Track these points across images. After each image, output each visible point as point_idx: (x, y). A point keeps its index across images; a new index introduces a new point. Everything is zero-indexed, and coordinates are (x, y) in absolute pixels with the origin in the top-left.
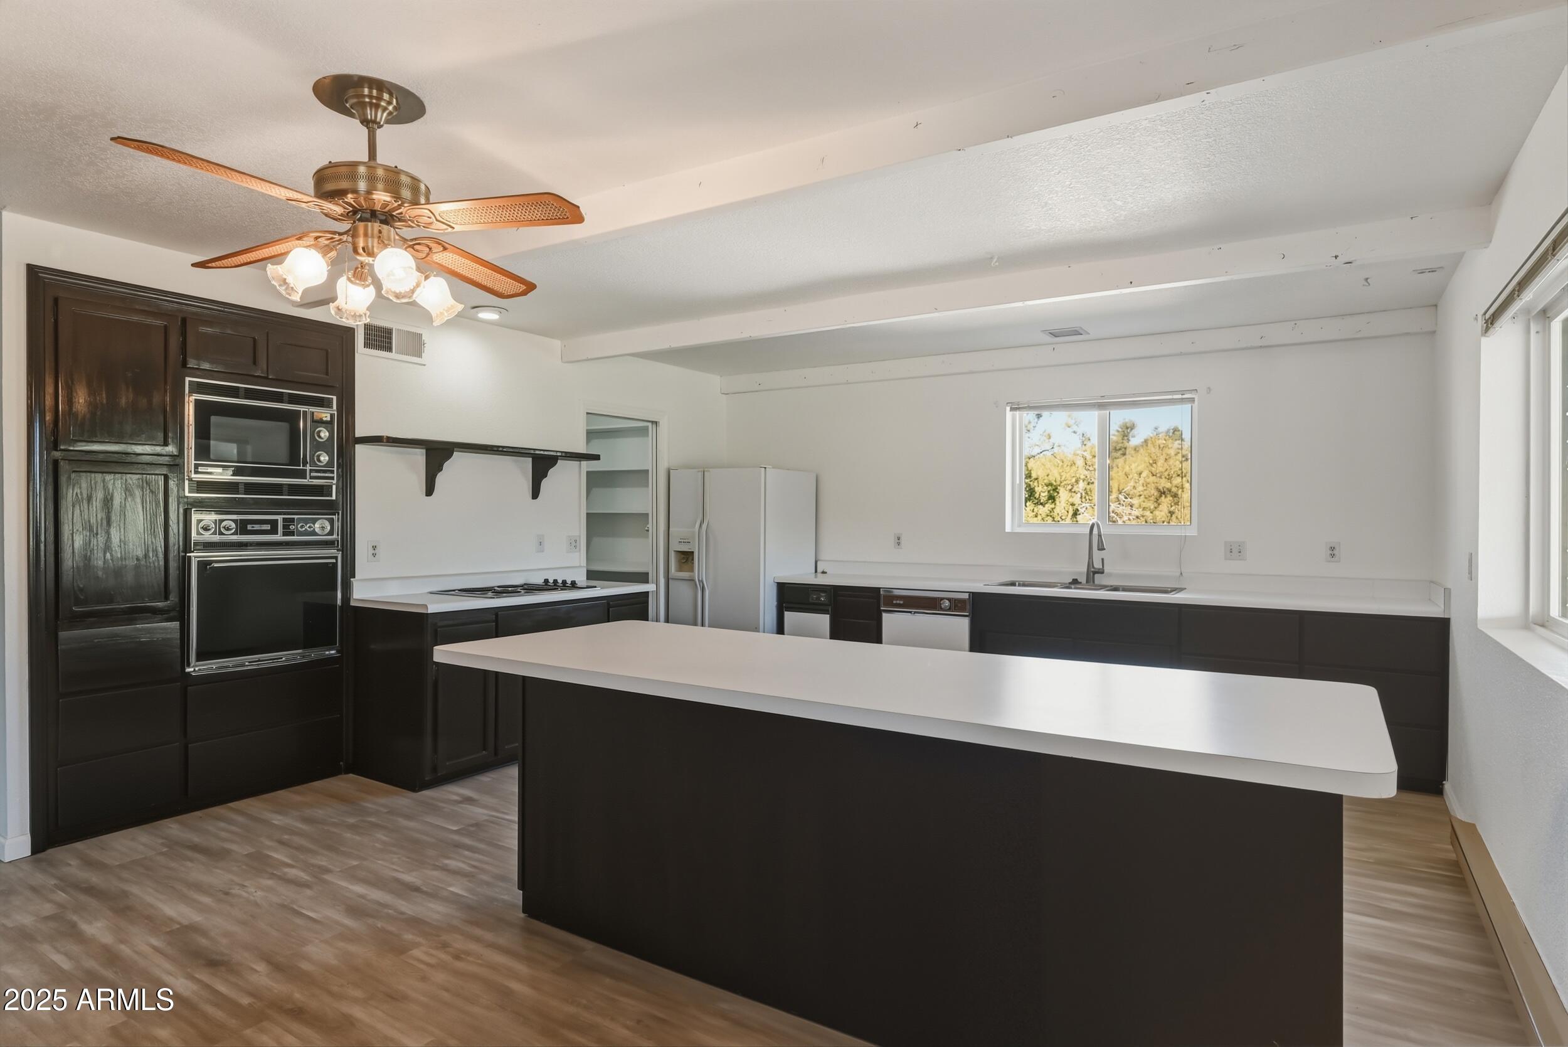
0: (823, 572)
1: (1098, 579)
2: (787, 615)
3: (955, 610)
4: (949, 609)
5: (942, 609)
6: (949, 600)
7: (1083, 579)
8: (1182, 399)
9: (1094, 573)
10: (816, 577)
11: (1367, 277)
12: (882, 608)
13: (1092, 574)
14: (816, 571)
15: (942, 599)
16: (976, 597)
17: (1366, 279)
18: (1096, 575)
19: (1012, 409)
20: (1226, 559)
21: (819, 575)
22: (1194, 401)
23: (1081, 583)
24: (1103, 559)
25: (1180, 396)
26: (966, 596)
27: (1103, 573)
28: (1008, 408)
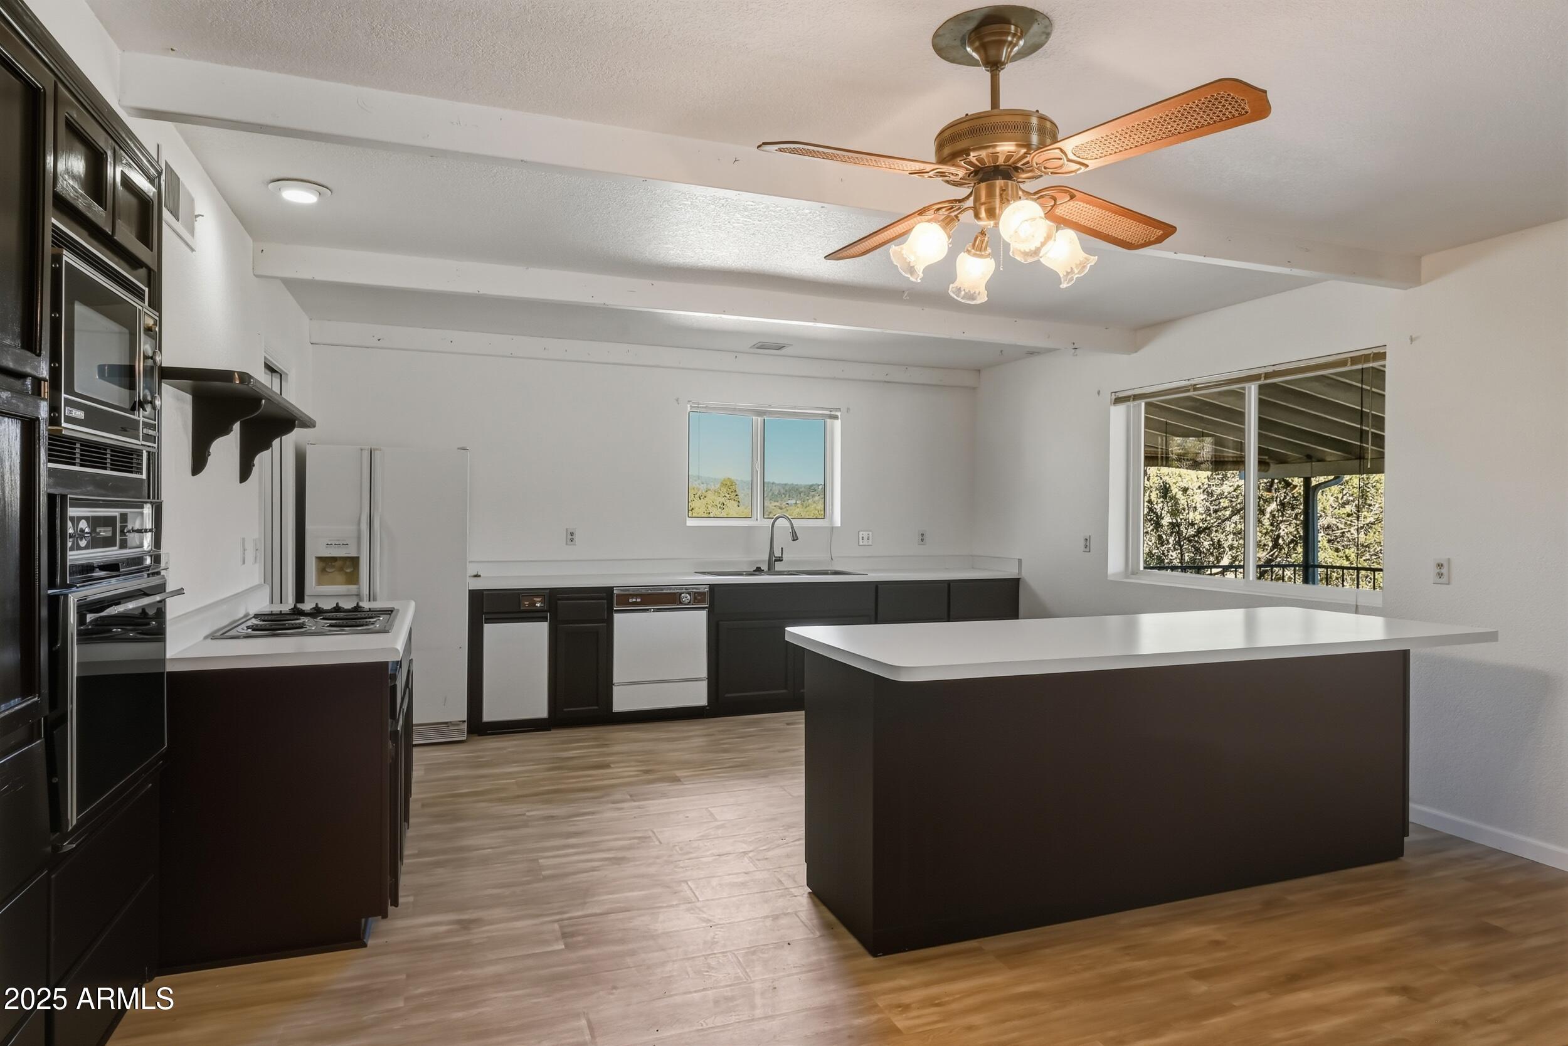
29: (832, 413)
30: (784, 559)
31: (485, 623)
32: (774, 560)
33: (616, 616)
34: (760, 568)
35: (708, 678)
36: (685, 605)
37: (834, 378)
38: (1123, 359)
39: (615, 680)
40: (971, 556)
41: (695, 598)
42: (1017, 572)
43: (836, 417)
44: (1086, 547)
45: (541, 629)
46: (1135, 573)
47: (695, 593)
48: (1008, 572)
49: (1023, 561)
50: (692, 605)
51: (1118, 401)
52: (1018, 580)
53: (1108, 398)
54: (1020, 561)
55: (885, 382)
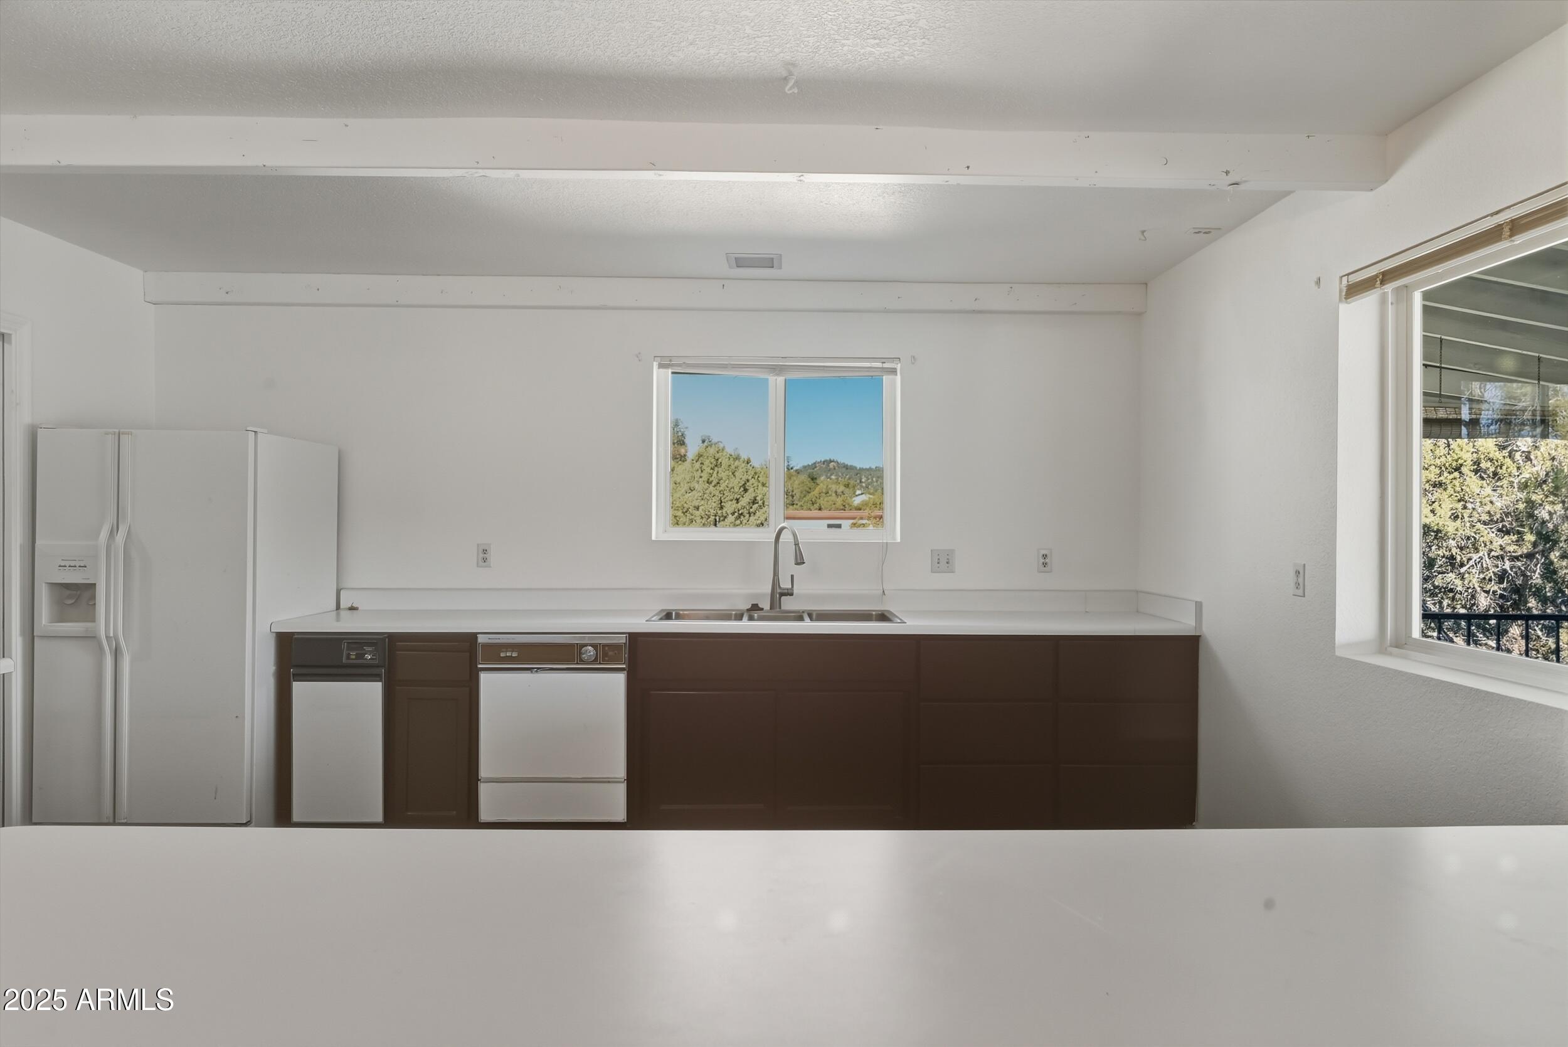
0: (352, 608)
1: (788, 604)
2: (299, 689)
3: (604, 661)
4: (595, 661)
5: (582, 661)
6: (595, 646)
7: (766, 605)
8: (883, 368)
9: (782, 595)
10: (338, 619)
11: (1144, 229)
12: (480, 666)
13: (778, 596)
14: (338, 607)
15: (586, 645)
16: (634, 638)
17: (1143, 232)
18: (783, 598)
19: (661, 366)
20: (932, 572)
21: (344, 614)
22: (896, 372)
23: (762, 609)
24: (792, 576)
25: (879, 365)
26: (622, 640)
27: (792, 594)
28: (655, 365)
29: (885, 365)
30: (795, 592)
31: (294, 681)
32: (779, 594)
33: (484, 677)
34: (757, 605)
35: (627, 780)
36: (588, 664)
37: (886, 311)
38: (1360, 202)
39: (483, 773)
40: (1137, 592)
41: (605, 654)
42: (1194, 625)
43: (893, 371)
44: (1297, 585)
45: (373, 691)
46: (1401, 643)
47: (604, 646)
48: (1179, 624)
49: (1204, 605)
50: (600, 663)
51: (1354, 290)
52: (1199, 636)
53: (1335, 287)
54: (1199, 606)
55: (974, 312)
